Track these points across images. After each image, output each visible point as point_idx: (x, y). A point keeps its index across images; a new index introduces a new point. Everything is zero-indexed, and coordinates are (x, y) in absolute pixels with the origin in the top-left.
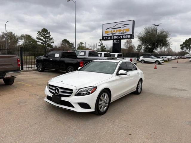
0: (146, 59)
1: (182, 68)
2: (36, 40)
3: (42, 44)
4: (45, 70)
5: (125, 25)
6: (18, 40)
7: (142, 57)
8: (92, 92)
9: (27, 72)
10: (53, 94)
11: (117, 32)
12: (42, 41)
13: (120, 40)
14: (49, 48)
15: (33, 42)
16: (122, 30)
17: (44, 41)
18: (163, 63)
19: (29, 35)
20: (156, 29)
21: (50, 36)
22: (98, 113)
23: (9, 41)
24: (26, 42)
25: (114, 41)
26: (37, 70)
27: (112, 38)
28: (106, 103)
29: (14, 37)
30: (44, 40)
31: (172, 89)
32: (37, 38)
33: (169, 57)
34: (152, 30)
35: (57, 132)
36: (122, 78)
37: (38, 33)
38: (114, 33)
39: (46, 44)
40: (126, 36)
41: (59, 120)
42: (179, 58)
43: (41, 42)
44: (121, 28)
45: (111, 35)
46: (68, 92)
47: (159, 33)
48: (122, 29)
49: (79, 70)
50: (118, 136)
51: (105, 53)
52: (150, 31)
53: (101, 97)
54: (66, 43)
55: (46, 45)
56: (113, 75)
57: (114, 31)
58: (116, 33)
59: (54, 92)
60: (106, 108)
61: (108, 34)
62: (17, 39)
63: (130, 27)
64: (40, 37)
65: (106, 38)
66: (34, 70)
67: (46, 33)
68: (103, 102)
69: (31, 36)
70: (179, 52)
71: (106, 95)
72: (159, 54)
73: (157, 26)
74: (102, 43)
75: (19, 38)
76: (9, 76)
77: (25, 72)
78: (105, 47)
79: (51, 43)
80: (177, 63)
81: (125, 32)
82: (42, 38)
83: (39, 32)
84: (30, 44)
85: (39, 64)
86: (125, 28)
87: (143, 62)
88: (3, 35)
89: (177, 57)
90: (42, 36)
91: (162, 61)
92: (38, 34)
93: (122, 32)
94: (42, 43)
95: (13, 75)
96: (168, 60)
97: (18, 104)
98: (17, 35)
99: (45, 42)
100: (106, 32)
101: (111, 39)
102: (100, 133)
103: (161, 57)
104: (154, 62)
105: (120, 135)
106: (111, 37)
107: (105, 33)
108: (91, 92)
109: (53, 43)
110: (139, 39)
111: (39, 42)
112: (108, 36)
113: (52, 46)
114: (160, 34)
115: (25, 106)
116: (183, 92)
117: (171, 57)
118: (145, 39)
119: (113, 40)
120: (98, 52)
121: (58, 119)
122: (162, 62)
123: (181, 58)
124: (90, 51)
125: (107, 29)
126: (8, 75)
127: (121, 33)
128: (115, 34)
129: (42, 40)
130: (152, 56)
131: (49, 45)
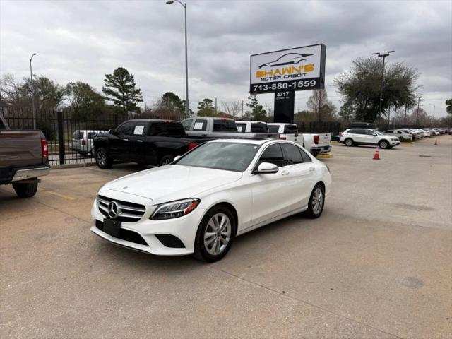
0: (357, 137)
1: (440, 157)
2: (103, 94)
3: (116, 105)
4: (114, 165)
5: (304, 55)
6: (60, 95)
7: (348, 132)
8: (188, 212)
9: (74, 170)
10: (105, 217)
11: (284, 73)
12: (115, 98)
13: (292, 91)
14: (133, 113)
15: (95, 101)
16: (297, 70)
17: (119, 97)
18: (398, 144)
19: (86, 83)
20: (382, 63)
21: (135, 84)
22: (202, 256)
23: (42, 98)
24: (79, 101)
25: (278, 95)
26: (96, 164)
27: (274, 87)
28: (224, 237)
29: (53, 89)
30: (121, 94)
31: (400, 205)
32: (104, 90)
33: (415, 131)
34: (373, 67)
35: (106, 297)
36: (268, 182)
37: (105, 78)
38: (277, 75)
39: (124, 105)
40: (305, 83)
41: (117, 273)
42: (441, 133)
43: (114, 100)
44: (293, 63)
45: (269, 81)
46: (136, 210)
47: (388, 73)
48: (296, 66)
49: (175, 163)
50: (235, 306)
51: (252, 124)
52: (369, 69)
53: (211, 223)
54: (170, 101)
55: (126, 107)
56: (244, 172)
57: (278, 71)
58: (282, 76)
59: (106, 210)
60: (223, 247)
61: (264, 79)
62: (59, 93)
63: (315, 60)
64: (111, 88)
65: (258, 89)
66: (88, 165)
67: (124, 79)
68: (215, 233)
69: (90, 85)
70: (443, 119)
71: (224, 218)
72: (392, 125)
73: (385, 56)
74: (255, 99)
75: (63, 90)
76: (23, 177)
77: (69, 170)
78: (264, 109)
79: (135, 102)
80: (436, 144)
81: (302, 72)
82: (116, 90)
83: (108, 76)
84: (89, 105)
85: (100, 151)
86: (303, 63)
87: (349, 143)
88: (26, 86)
89: (436, 131)
90: (116, 86)
91: (396, 140)
92: (106, 80)
93: (295, 72)
94: (116, 102)
95: (35, 176)
96: (414, 138)
97: (37, 239)
98: (58, 85)
99: (124, 99)
100: (259, 74)
101: (270, 91)
102: (197, 299)
103: (396, 131)
104: (377, 142)
105: (240, 305)
106: (270, 84)
107: (257, 77)
108: (185, 210)
109: (142, 101)
110: (342, 88)
111: (108, 99)
112: (263, 84)
113: (138, 109)
114: (393, 75)
115: (50, 242)
116: (422, 213)
117: (421, 130)
118: (357, 89)
119: (276, 91)
120: (237, 122)
121: (115, 271)
122: (397, 142)
123: (446, 133)
124: (216, 118)
125: (260, 67)
126: (21, 175)
127: (295, 76)
128: (280, 77)
129: (115, 94)
130: (372, 130)
131: (132, 107)
